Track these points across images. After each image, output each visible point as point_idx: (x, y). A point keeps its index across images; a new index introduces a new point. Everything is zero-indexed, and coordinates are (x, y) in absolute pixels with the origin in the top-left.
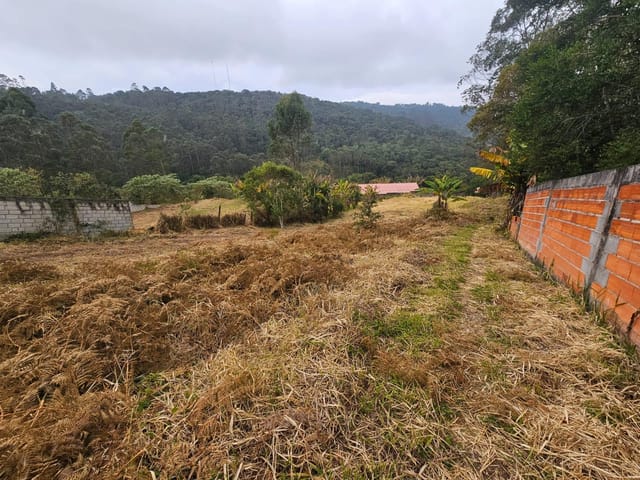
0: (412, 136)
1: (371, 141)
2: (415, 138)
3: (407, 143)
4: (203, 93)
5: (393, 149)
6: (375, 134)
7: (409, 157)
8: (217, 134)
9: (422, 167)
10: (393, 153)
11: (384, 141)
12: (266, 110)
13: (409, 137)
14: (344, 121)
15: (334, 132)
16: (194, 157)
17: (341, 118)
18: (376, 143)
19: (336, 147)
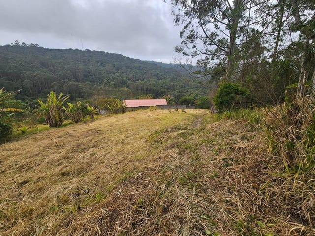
0: (176, 77)
1: (154, 78)
2: (176, 78)
3: (172, 80)
4: (63, 50)
5: (165, 83)
6: (157, 76)
7: (173, 87)
8: (63, 70)
9: (179, 92)
10: (164, 85)
11: (161, 79)
12: (98, 60)
13: (173, 77)
14: (141, 68)
15: (135, 73)
16: (42, 83)
17: (140, 67)
18: (156, 79)
19: (134, 81)
